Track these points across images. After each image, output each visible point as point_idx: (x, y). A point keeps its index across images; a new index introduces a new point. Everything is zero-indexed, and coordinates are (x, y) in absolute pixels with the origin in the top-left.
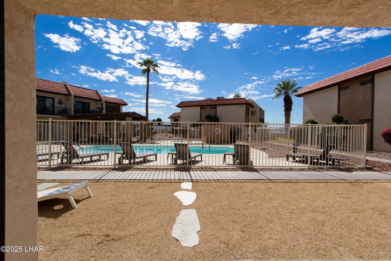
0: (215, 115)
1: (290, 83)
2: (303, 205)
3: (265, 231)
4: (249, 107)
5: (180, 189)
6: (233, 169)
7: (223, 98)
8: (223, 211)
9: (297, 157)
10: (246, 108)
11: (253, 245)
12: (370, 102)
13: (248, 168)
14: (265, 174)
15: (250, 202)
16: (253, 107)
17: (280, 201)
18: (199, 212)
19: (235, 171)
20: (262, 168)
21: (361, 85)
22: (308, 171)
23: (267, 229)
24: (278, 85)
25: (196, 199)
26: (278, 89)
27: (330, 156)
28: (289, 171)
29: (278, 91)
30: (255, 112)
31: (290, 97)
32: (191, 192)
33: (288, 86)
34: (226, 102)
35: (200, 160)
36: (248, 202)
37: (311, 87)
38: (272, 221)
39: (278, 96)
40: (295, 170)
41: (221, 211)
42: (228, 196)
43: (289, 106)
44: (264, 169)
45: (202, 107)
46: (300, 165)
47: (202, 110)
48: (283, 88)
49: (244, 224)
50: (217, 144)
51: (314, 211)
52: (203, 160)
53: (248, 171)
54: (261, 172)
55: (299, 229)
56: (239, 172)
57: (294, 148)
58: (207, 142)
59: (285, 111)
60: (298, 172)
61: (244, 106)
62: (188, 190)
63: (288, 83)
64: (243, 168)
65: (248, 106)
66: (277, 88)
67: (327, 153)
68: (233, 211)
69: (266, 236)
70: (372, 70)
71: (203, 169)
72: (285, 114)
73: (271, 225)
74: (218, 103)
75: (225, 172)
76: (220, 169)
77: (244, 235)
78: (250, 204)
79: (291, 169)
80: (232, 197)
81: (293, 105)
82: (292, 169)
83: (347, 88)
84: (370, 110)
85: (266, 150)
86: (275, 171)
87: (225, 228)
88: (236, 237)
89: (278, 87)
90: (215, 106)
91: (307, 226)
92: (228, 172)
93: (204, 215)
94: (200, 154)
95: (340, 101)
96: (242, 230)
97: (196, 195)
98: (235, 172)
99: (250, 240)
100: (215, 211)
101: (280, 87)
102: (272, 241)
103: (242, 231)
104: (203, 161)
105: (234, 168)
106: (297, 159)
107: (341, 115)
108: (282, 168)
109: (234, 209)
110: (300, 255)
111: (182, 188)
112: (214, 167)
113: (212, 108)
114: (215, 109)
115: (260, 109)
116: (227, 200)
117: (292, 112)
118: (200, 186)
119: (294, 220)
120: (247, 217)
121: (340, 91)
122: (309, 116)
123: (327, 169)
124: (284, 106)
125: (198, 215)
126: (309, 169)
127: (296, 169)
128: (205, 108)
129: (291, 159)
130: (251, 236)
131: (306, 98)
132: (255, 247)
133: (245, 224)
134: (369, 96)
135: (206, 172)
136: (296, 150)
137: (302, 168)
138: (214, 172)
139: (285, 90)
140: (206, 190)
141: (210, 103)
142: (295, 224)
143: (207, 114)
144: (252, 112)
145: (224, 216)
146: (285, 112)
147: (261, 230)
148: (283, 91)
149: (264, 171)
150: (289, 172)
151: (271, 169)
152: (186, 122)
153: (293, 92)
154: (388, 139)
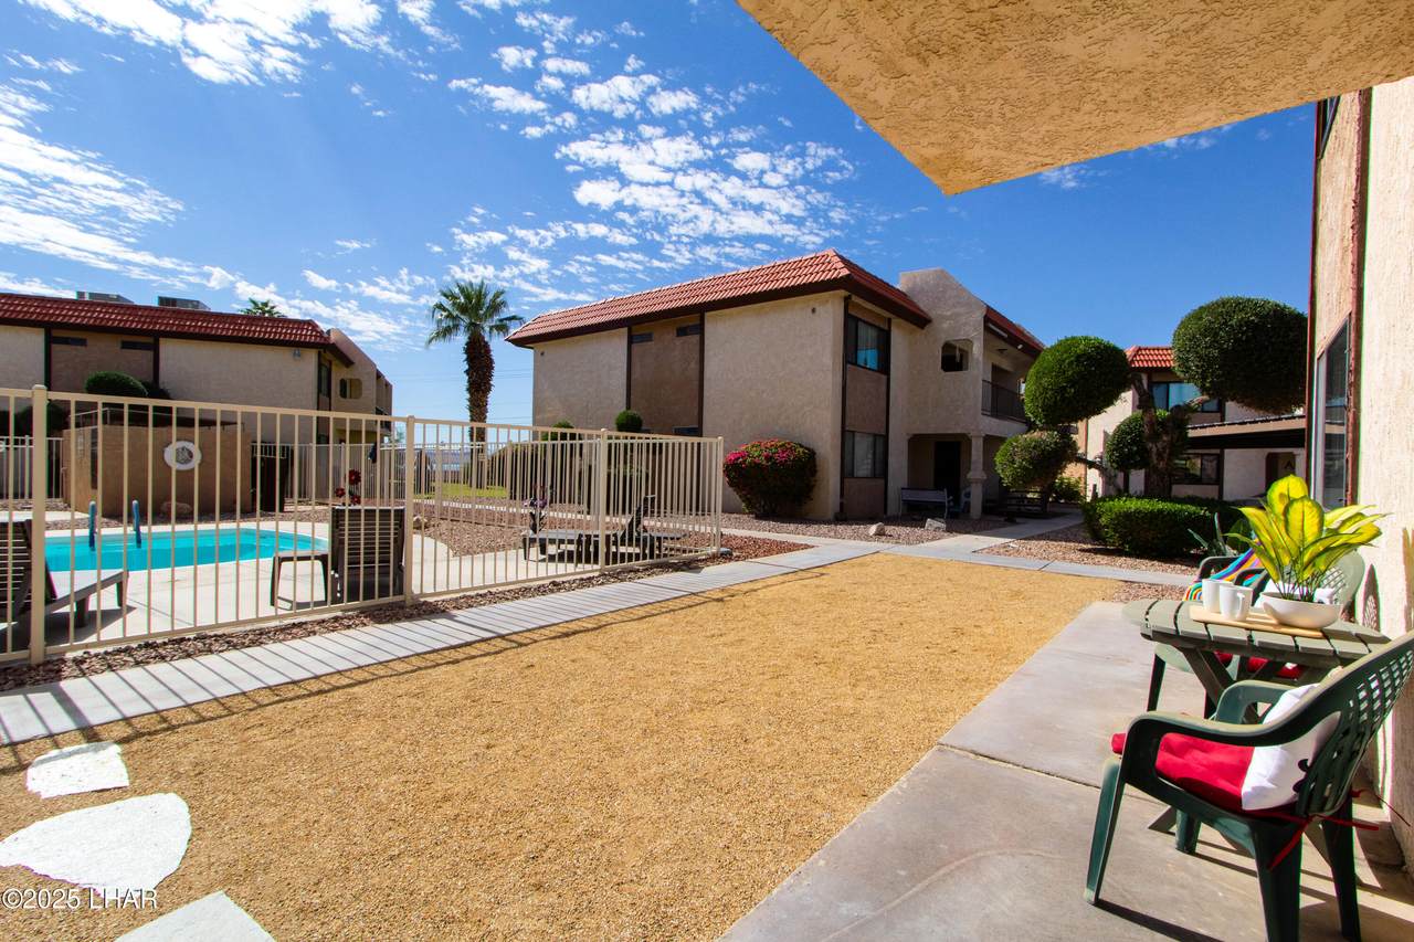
0: (150, 380)
1: (485, 295)
2: (665, 698)
3: (618, 840)
4: (330, 363)
5: (31, 808)
6: (336, 619)
7: (197, 307)
8: (401, 832)
9: (552, 541)
10: (320, 365)
11: (613, 926)
12: (696, 383)
13: (401, 606)
14: (476, 617)
15: (492, 742)
16: (347, 362)
17: (592, 702)
18: (258, 895)
19: (349, 627)
20: (458, 595)
21: (678, 335)
22: (603, 584)
23: (616, 829)
24: (445, 295)
25: (198, 831)
26: (445, 310)
27: (645, 531)
28: (552, 591)
29: (447, 317)
30: (357, 383)
31: (487, 343)
32: (135, 802)
33: (479, 305)
34: (217, 328)
35: (114, 605)
36: (488, 747)
37: (557, 322)
38: (614, 791)
39: (445, 333)
40: (567, 585)
41: (391, 833)
42: (383, 747)
43: (484, 374)
44: (468, 601)
45: (56, 333)
46: (571, 567)
47: (56, 348)
48: (463, 309)
49: (528, 848)
50: (184, 517)
51: (698, 706)
52: (129, 602)
53: (410, 618)
54: (460, 614)
55: (704, 781)
56: (368, 629)
57: (533, 516)
58: (113, 514)
59: (469, 390)
60: (578, 591)
61: (311, 357)
62: (103, 795)
63: (480, 295)
64: (380, 608)
65: (328, 356)
66: (440, 307)
67: (639, 522)
68: (449, 810)
69: (632, 858)
70: (701, 300)
71: (151, 650)
72: (470, 400)
73: (619, 806)
74: (172, 324)
75: (296, 643)
76: (262, 632)
77: (552, 898)
78: (497, 750)
79: (556, 586)
80: (405, 749)
81: (496, 373)
82: (559, 584)
83: (648, 338)
84: (696, 404)
85: (432, 529)
86: (507, 599)
87: (456, 912)
88: (529, 925)
89: (447, 303)
90: (150, 340)
91: (716, 763)
92: (312, 639)
93: (302, 896)
94: (107, 574)
95: (633, 372)
96: (532, 881)
97: (183, 807)
98: (347, 632)
99: (591, 911)
100: (356, 850)
101: (454, 304)
102: (659, 869)
103: (538, 887)
104: (130, 609)
105: (339, 614)
106: (552, 549)
107: (633, 411)
108: (525, 585)
109: (446, 799)
110: (761, 875)
111: (45, 795)
112: (227, 631)
113: (126, 345)
114: (150, 354)
115: (379, 376)
116: (386, 770)
117: (492, 397)
118: (191, 749)
119: (671, 755)
120: (522, 814)
121: (634, 346)
122: (550, 411)
123: (647, 569)
124: (467, 372)
125: (256, 916)
126: (607, 577)
127: (569, 582)
128: (82, 342)
129: (534, 552)
130: (584, 887)
131: (542, 354)
132: (622, 927)
133: (530, 846)
134: (694, 365)
135: (186, 664)
136: (541, 519)
137: (585, 576)
138: (233, 655)
139: (470, 318)
140: (237, 754)
141: (114, 319)
142: (683, 769)
143: (102, 373)
144: (343, 383)
145: (419, 853)
146: (468, 396)
147: (600, 842)
148: (465, 320)
149: (471, 606)
150: (553, 595)
151: (490, 596)
152: (24, 393)
153: (495, 331)
154: (734, 477)
